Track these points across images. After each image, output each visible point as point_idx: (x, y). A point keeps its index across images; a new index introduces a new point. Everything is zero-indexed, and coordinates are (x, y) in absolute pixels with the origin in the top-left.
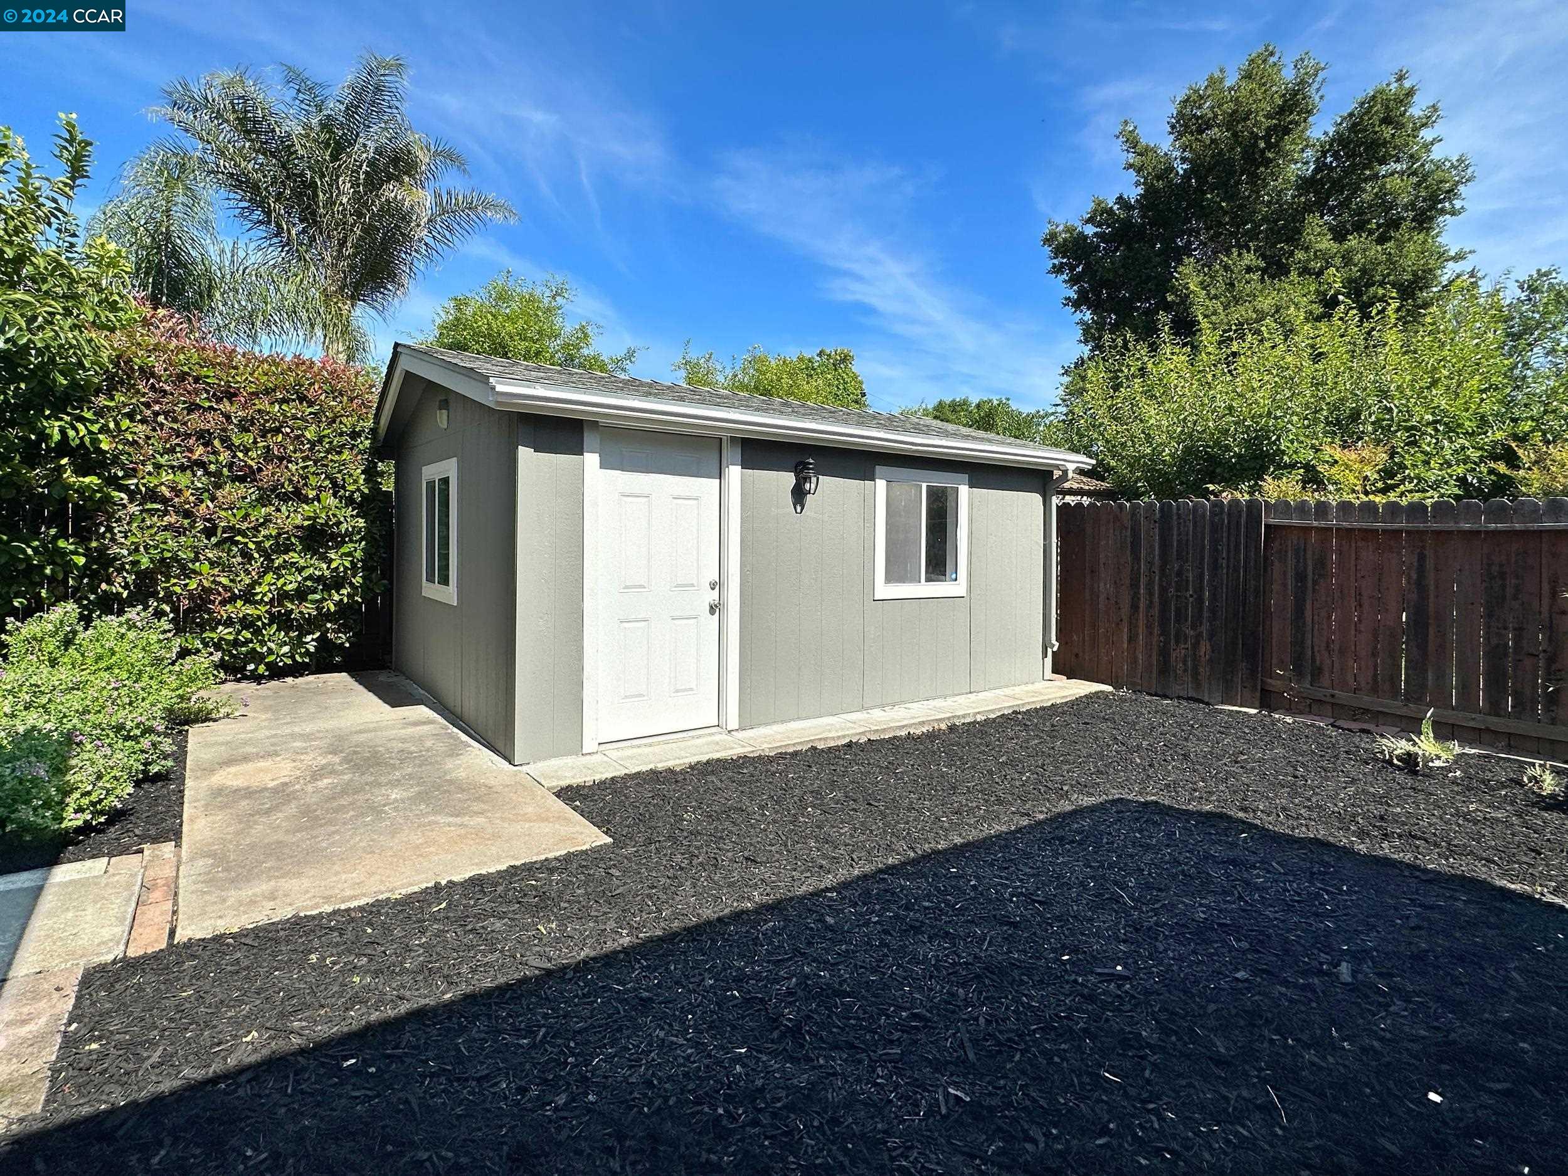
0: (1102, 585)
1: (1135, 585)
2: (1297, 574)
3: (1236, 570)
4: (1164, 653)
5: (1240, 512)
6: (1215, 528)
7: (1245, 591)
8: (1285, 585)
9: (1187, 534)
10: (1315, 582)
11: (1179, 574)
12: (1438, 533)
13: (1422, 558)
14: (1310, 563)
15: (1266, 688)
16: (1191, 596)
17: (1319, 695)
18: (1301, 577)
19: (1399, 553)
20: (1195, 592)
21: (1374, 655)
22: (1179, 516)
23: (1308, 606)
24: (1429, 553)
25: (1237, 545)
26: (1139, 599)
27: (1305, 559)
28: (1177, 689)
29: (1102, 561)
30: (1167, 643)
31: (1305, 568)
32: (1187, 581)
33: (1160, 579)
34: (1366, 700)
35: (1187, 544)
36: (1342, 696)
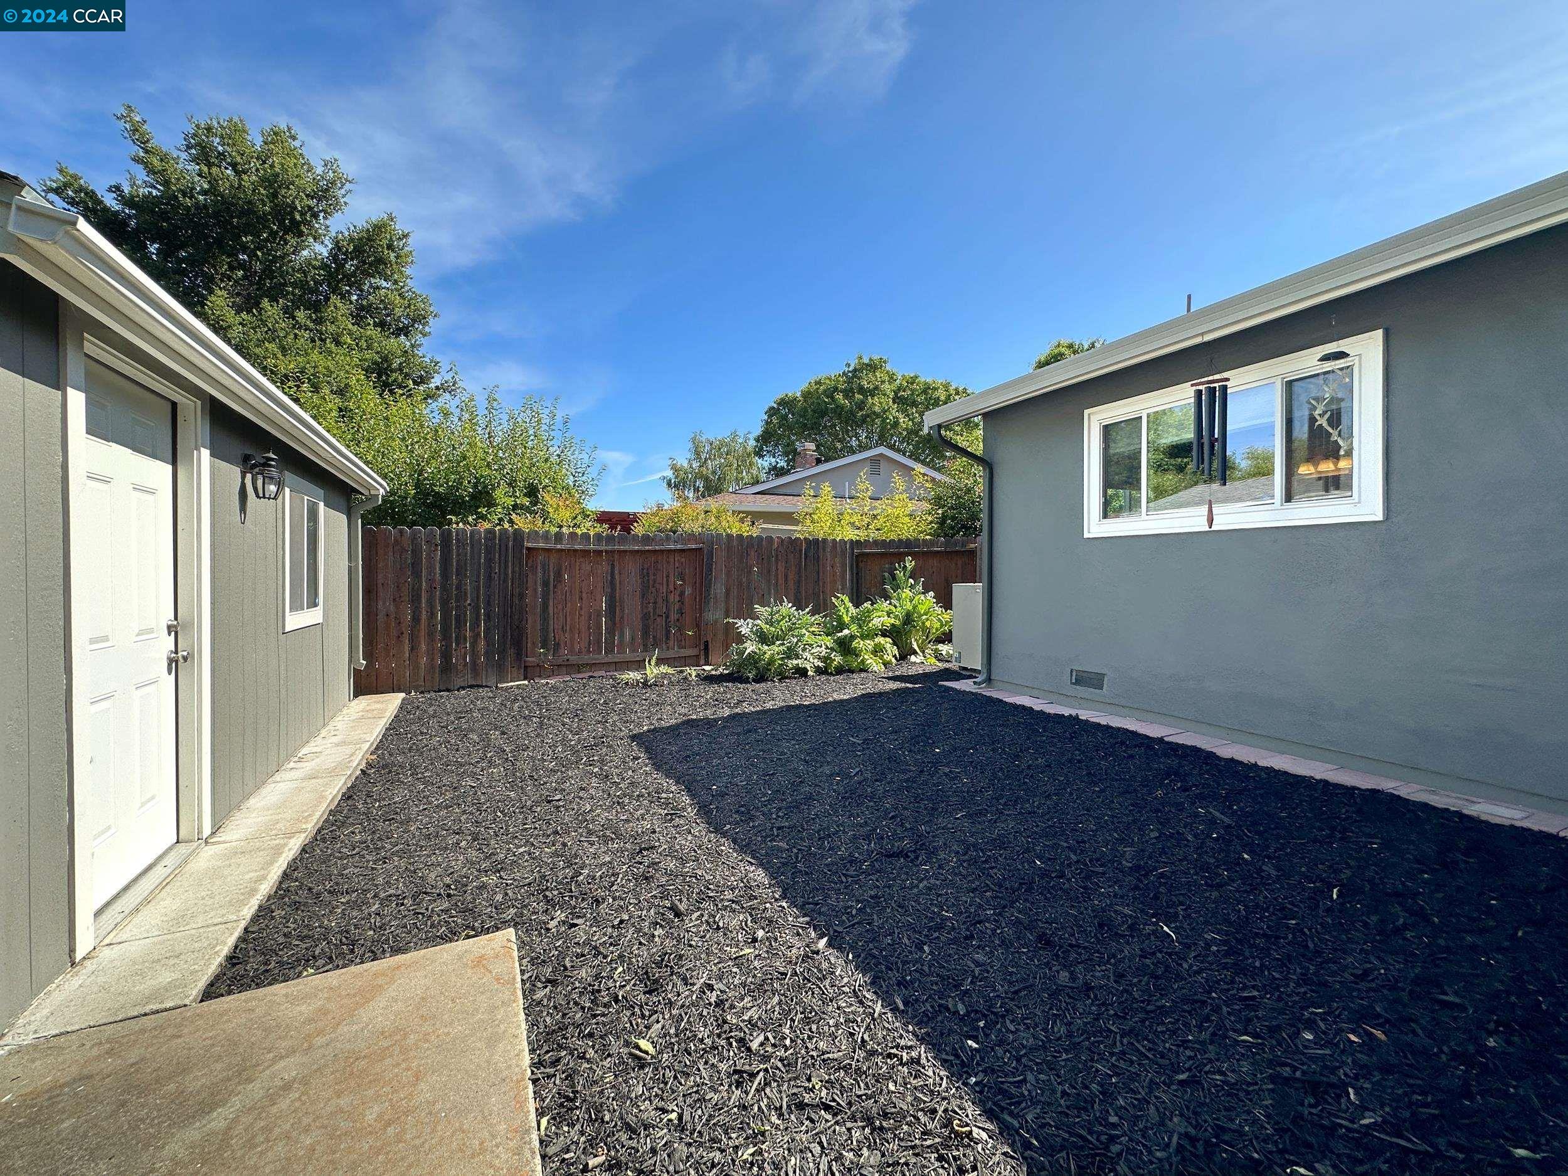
0: (380, 603)
1: (415, 599)
2: (544, 581)
3: (505, 581)
4: (446, 655)
5: (508, 538)
6: (489, 551)
7: (512, 595)
8: (535, 590)
9: (466, 556)
10: (555, 587)
11: (458, 587)
12: (619, 552)
13: (613, 566)
14: (552, 574)
15: (527, 664)
16: (470, 604)
17: (560, 662)
18: (546, 584)
19: (601, 564)
20: (472, 600)
21: (589, 628)
22: (458, 540)
23: (551, 603)
24: (616, 563)
25: (506, 562)
26: (420, 612)
27: (549, 571)
28: (460, 682)
29: (380, 582)
30: (448, 647)
31: (549, 576)
32: (466, 593)
33: (441, 594)
34: (586, 658)
35: (466, 565)
36: (574, 659)
